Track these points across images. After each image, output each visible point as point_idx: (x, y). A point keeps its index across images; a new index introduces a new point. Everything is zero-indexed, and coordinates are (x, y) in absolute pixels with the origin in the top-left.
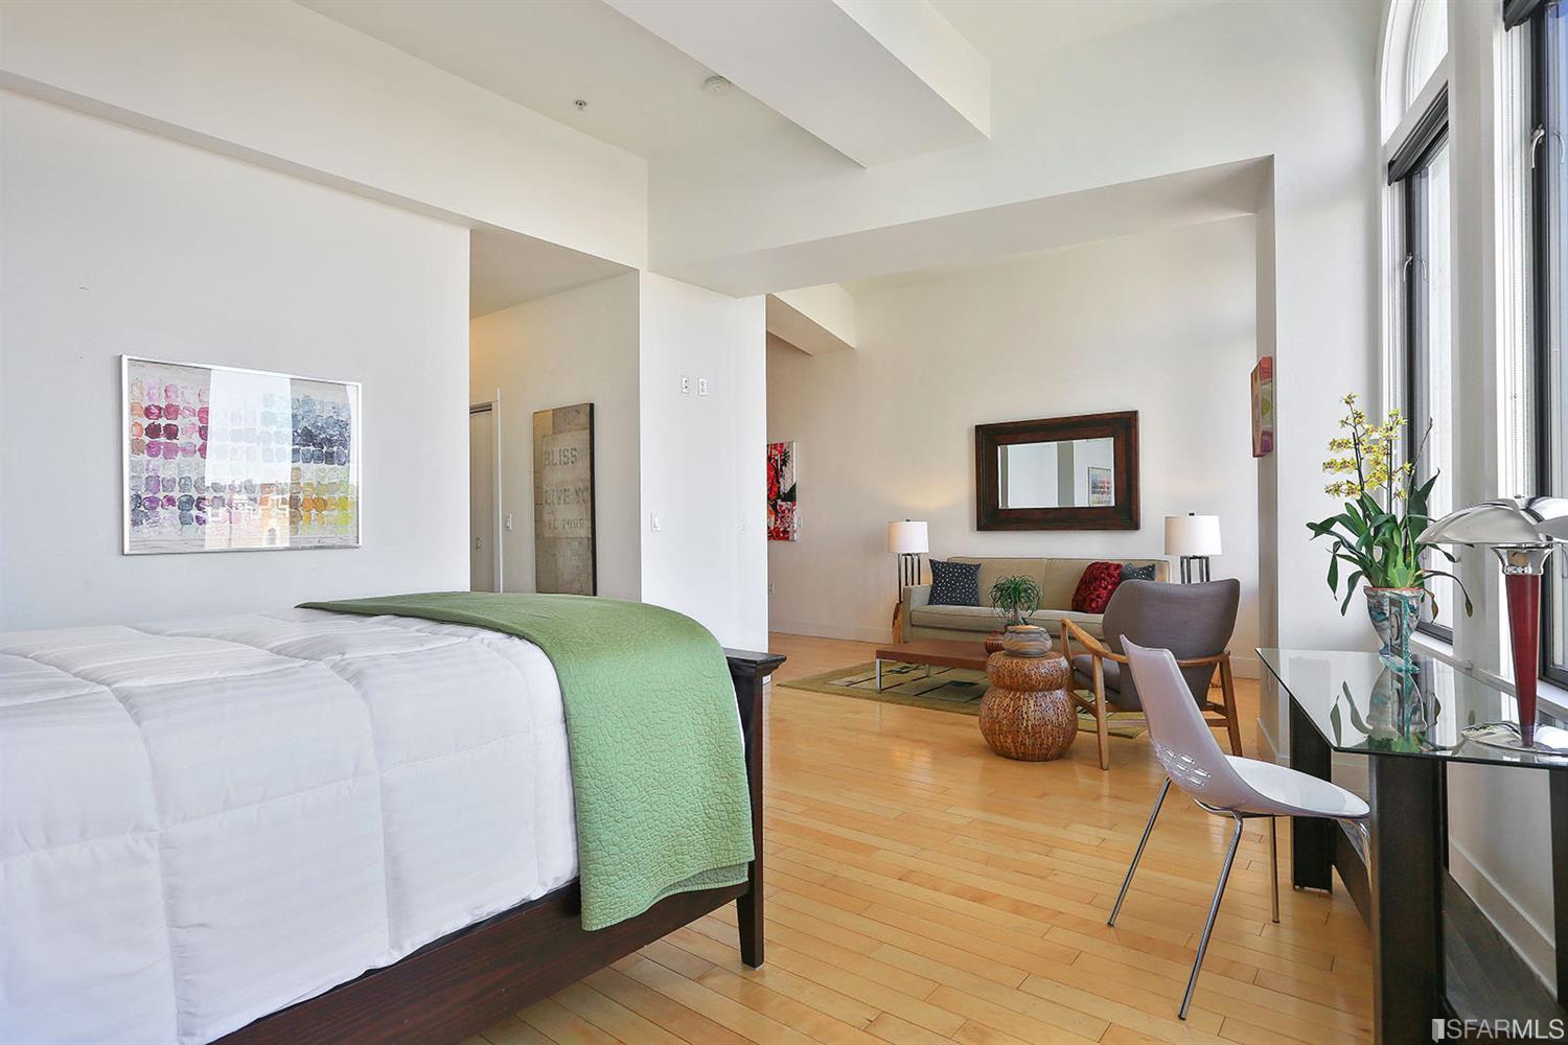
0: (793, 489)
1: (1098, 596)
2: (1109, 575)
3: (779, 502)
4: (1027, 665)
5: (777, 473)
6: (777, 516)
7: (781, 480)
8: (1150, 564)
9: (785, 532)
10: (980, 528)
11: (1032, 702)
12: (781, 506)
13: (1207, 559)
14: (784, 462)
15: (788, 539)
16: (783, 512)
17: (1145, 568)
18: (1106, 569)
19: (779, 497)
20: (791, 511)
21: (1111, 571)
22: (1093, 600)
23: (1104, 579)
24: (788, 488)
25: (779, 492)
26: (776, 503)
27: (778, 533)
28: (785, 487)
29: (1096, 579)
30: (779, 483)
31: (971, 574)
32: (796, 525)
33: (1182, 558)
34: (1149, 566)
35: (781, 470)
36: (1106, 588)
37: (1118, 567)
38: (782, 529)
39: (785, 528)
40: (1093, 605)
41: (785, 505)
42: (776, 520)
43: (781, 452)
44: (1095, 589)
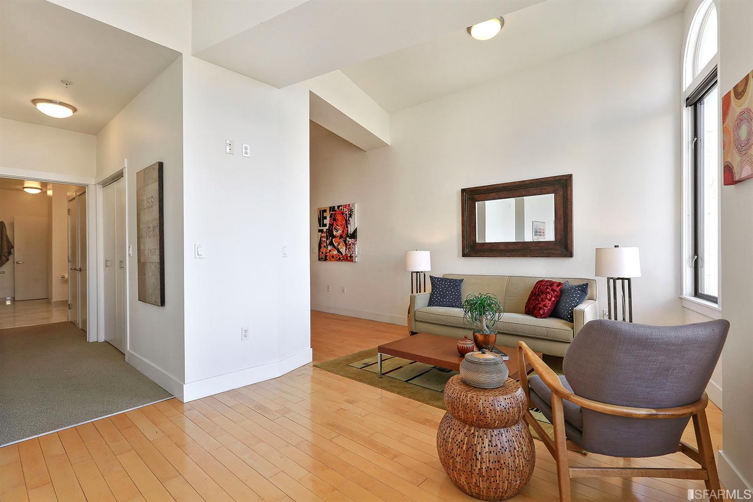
0: (355, 231)
1: (545, 306)
2: (552, 290)
3: (348, 238)
4: (483, 401)
5: (346, 222)
6: (346, 247)
7: (349, 226)
8: (585, 283)
9: (351, 257)
10: (464, 255)
11: (486, 442)
12: (349, 241)
13: (629, 280)
14: (350, 216)
15: (352, 261)
16: (350, 245)
17: (580, 286)
18: (551, 285)
19: (347, 236)
20: (353, 244)
21: (555, 287)
22: (540, 308)
23: (549, 293)
24: (352, 231)
25: (348, 233)
26: (346, 239)
27: (347, 257)
28: (351, 230)
29: (543, 293)
30: (348, 228)
31: (456, 286)
32: (356, 253)
33: (609, 279)
34: (584, 285)
35: (349, 220)
36: (550, 300)
37: (560, 284)
38: (349, 255)
39: (351, 255)
40: (541, 312)
41: (350, 241)
42: (346, 250)
43: (349, 209)
44: (542, 300)
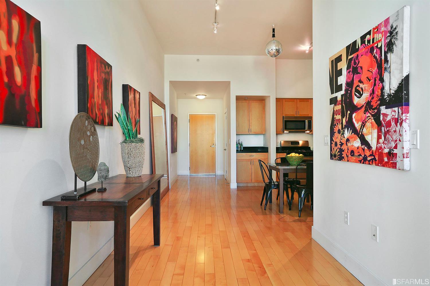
0: (403, 85)
3: (383, 110)
6: (379, 131)
7: (386, 75)
9: (391, 155)
12: (385, 115)
14: (390, 46)
15: (394, 166)
19: (382, 102)
20: (398, 121)
24: (395, 85)
25: (382, 94)
26: (379, 111)
27: (382, 155)
28: (392, 84)
35: (386, 61)
38: (386, 151)
39: (391, 150)
42: (379, 137)
43: (386, 33)
